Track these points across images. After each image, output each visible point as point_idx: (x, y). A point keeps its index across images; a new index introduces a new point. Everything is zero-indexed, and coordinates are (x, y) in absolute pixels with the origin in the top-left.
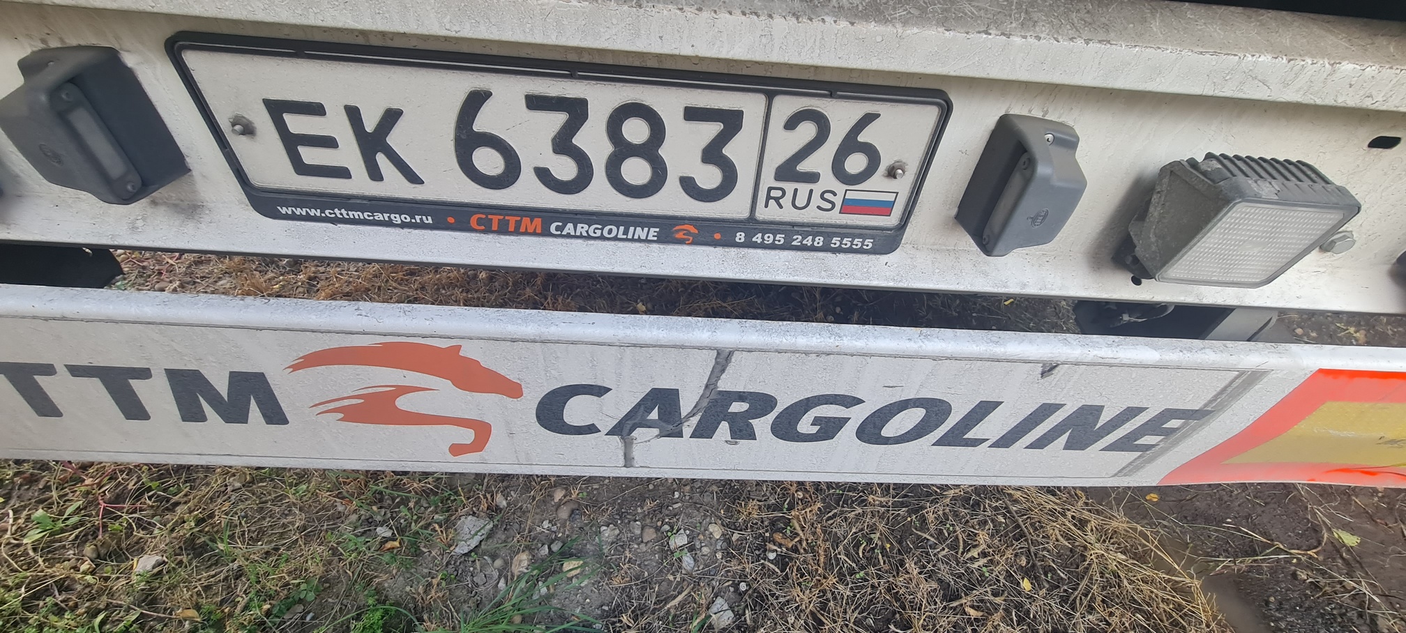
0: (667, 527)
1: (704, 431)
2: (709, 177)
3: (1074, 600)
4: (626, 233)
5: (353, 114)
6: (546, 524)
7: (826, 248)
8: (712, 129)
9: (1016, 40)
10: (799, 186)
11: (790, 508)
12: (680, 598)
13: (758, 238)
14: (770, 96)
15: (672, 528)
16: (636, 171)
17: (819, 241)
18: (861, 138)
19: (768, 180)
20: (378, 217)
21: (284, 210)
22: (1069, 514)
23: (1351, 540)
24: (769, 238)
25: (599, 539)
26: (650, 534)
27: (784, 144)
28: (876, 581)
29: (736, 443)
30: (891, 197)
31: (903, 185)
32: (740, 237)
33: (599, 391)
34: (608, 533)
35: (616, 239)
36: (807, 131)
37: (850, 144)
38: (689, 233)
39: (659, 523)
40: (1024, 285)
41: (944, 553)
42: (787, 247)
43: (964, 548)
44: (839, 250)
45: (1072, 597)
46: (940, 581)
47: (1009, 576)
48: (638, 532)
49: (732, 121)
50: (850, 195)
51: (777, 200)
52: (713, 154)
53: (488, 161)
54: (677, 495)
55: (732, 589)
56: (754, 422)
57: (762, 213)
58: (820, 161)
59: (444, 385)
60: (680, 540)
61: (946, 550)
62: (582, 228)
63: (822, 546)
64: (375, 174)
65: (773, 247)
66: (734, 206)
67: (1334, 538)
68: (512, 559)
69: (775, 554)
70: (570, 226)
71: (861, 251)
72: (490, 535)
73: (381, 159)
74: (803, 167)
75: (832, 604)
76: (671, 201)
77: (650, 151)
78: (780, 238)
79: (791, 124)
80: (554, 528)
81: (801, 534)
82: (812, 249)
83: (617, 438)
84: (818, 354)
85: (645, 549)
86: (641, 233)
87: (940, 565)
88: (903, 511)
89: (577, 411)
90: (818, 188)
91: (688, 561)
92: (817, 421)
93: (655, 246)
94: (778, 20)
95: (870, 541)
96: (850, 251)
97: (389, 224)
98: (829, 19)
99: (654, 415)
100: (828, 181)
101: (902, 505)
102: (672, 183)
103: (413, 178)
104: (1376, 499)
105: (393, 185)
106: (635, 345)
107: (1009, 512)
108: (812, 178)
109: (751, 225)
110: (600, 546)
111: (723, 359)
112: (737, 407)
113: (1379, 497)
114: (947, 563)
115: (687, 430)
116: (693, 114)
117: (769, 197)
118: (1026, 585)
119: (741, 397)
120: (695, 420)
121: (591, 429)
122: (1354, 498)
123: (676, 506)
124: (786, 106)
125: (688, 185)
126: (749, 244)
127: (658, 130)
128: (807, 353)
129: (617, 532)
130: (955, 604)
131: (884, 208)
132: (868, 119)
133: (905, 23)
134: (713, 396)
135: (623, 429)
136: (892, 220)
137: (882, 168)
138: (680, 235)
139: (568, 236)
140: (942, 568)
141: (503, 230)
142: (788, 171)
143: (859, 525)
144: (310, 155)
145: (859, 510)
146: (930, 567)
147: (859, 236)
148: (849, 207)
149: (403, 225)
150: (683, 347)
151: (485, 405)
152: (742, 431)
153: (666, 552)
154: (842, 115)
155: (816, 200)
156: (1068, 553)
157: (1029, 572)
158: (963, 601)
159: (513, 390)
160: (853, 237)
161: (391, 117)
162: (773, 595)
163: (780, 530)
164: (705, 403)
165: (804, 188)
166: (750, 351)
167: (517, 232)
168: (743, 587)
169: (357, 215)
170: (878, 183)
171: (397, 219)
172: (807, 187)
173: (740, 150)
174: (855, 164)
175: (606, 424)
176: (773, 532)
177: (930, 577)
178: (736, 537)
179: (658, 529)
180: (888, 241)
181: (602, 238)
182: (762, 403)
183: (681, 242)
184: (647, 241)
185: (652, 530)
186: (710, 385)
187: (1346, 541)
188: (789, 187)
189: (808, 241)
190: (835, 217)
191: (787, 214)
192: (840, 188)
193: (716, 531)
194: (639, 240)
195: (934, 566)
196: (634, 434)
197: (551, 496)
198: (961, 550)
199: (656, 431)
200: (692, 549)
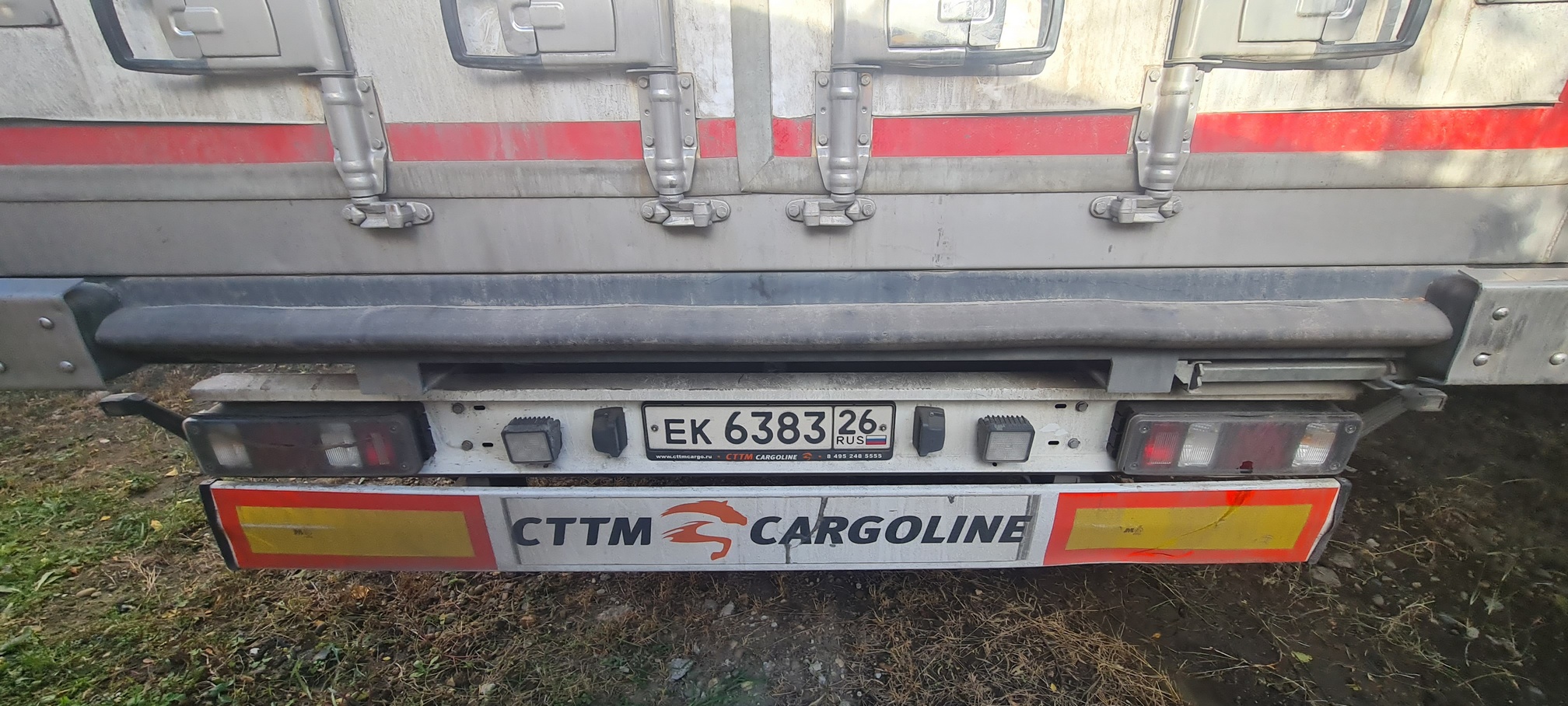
0: (807, 661)
1: (820, 540)
2: (815, 435)
3: (1086, 696)
4: (784, 457)
5: (693, 422)
6: (727, 661)
7: (863, 459)
8: (815, 419)
9: (901, 390)
10: (848, 435)
11: (890, 646)
12: (818, 700)
13: (836, 456)
14: (833, 408)
15: (811, 661)
16: (788, 434)
17: (860, 456)
18: (867, 418)
19: (837, 434)
20: (692, 457)
21: (658, 457)
22: (1086, 644)
23: (1304, 658)
24: (840, 456)
25: (763, 669)
26: (796, 665)
27: (840, 422)
28: (948, 687)
29: (835, 546)
30: (884, 437)
31: (888, 432)
32: (829, 456)
33: (776, 519)
34: (768, 665)
35: (781, 460)
36: (848, 417)
37: (864, 420)
38: (808, 456)
39: (802, 659)
40: (946, 469)
41: (997, 670)
42: (848, 459)
43: (1010, 667)
44: (869, 459)
45: (1085, 694)
46: (993, 687)
47: (1041, 682)
48: (788, 664)
49: (821, 416)
50: (868, 438)
51: (841, 441)
52: (815, 427)
53: (736, 434)
54: (812, 642)
55: (852, 695)
56: (840, 533)
57: (836, 446)
58: (855, 426)
59: (716, 519)
60: (817, 667)
61: (998, 668)
62: (768, 457)
63: (912, 668)
64: (695, 441)
65: (842, 459)
66: (825, 444)
67: (1292, 657)
68: (707, 682)
69: (880, 675)
70: (763, 456)
71: (878, 459)
72: (692, 669)
73: (699, 436)
74: (849, 429)
75: (918, 701)
76: (801, 444)
77: (793, 427)
78: (845, 456)
79: (842, 415)
80: (733, 663)
81: (898, 662)
82: (858, 459)
83: (783, 545)
84: (860, 497)
85: (793, 674)
86: (790, 457)
87: (994, 678)
88: (968, 646)
89: (768, 531)
90: (856, 436)
91: (822, 679)
92: (867, 531)
93: (796, 462)
94: (830, 390)
95: (945, 665)
96: (873, 459)
97: (696, 460)
98: (845, 389)
99: (799, 532)
100: (859, 433)
101: (968, 642)
102: (802, 437)
103: (708, 442)
104: (1330, 631)
105: (701, 445)
106: (791, 497)
107: (1045, 645)
108: (853, 432)
109: (833, 451)
110: (764, 673)
111: (824, 501)
112: (833, 525)
113: (1332, 630)
114: (999, 677)
115: (813, 540)
116: (807, 414)
117: (838, 440)
118: (1053, 687)
119: (833, 519)
120: (816, 533)
121: (772, 541)
122: (1312, 631)
123: (813, 648)
124: (839, 410)
125: (807, 438)
126: (833, 459)
127: (796, 420)
128: (856, 497)
129: (774, 665)
130: (1002, 699)
131: (884, 442)
132: (868, 412)
133: (867, 388)
134: (823, 520)
135: (785, 541)
136: (887, 446)
137: (878, 427)
138: (806, 457)
139: (763, 460)
140: (995, 680)
141: (738, 460)
142: (843, 430)
143: (938, 655)
144: (674, 436)
145: (938, 646)
146: (987, 679)
147: (876, 453)
148: (869, 442)
149: (701, 460)
150: (808, 497)
151: (731, 530)
152: (837, 540)
153: (807, 675)
154: (859, 411)
155: (856, 440)
156: (1086, 668)
157: (1056, 681)
158: (1007, 696)
159: (742, 521)
160: (873, 453)
161: (706, 422)
162: (879, 698)
163: (883, 661)
164: (819, 524)
165: (850, 436)
166: (834, 497)
167: (743, 460)
168: (859, 694)
169: (684, 457)
170: (877, 432)
171: (698, 457)
172: (852, 435)
173: (825, 425)
174: (868, 426)
175: (778, 539)
176: (879, 662)
177: (986, 685)
178: (853, 665)
179: (801, 662)
180: (887, 455)
181: (775, 460)
182: (842, 522)
183: (806, 460)
184: (793, 460)
185: (797, 663)
186: (821, 514)
187: (1301, 659)
188: (845, 436)
189: (856, 456)
190: (864, 446)
191: (846, 446)
192: (864, 435)
193: (840, 663)
194: (790, 460)
195: (990, 679)
196: (790, 543)
197: (728, 646)
198: (1008, 668)
199: (799, 540)
200: (824, 673)
